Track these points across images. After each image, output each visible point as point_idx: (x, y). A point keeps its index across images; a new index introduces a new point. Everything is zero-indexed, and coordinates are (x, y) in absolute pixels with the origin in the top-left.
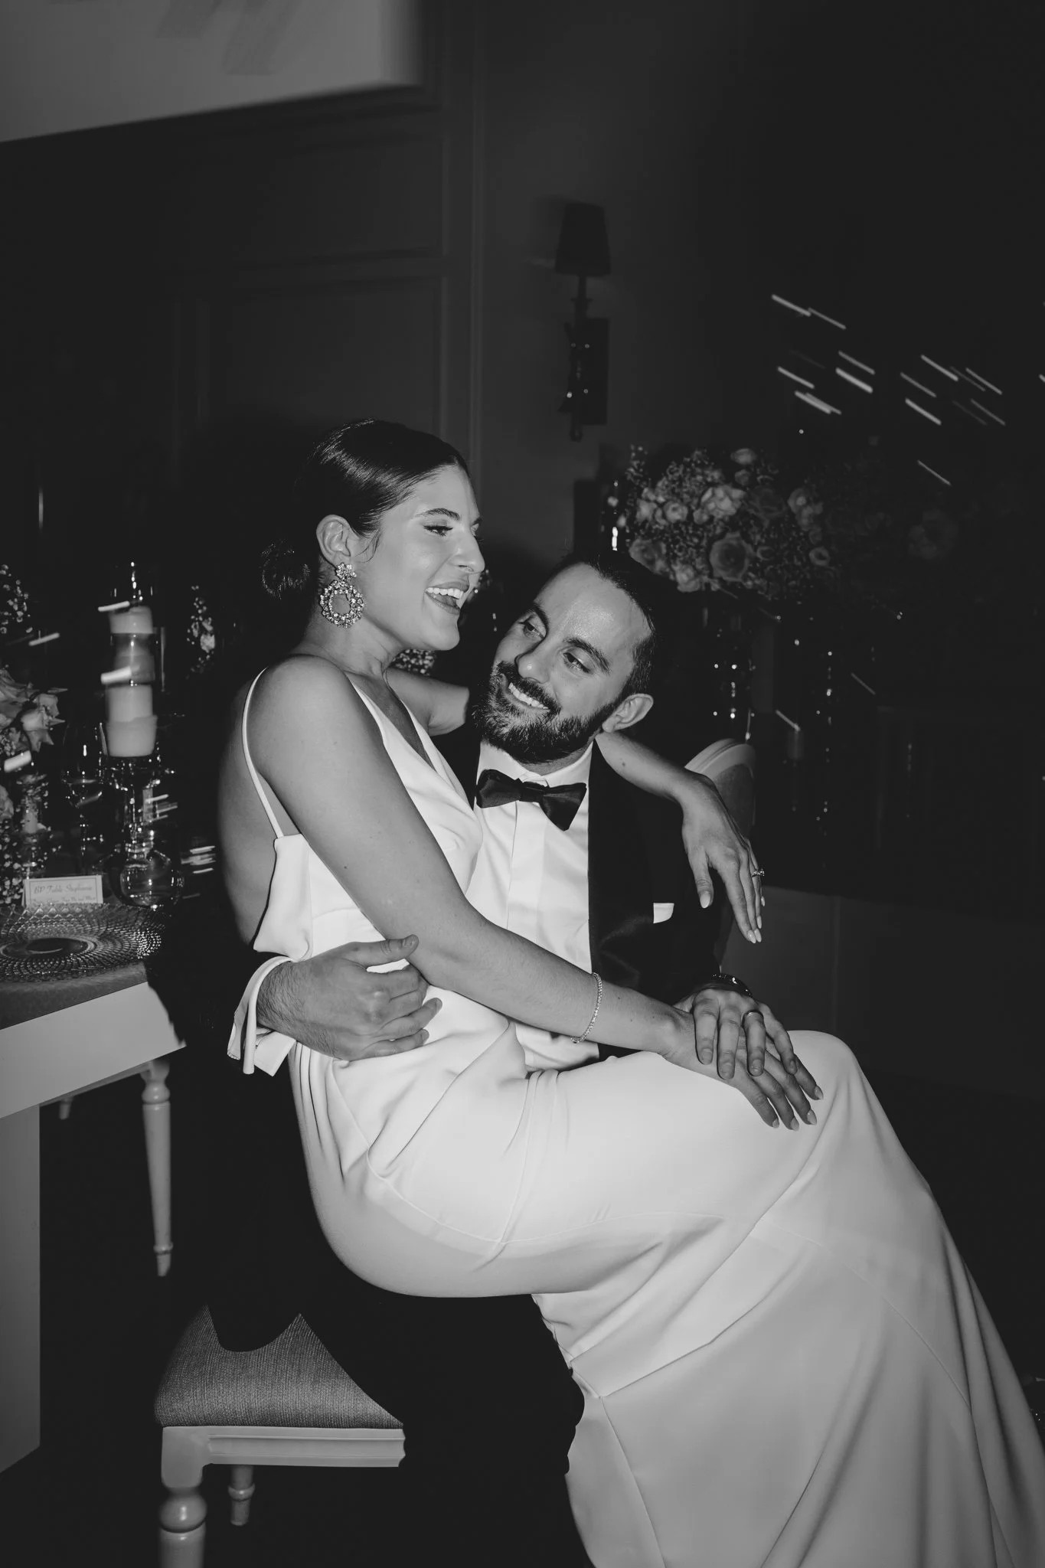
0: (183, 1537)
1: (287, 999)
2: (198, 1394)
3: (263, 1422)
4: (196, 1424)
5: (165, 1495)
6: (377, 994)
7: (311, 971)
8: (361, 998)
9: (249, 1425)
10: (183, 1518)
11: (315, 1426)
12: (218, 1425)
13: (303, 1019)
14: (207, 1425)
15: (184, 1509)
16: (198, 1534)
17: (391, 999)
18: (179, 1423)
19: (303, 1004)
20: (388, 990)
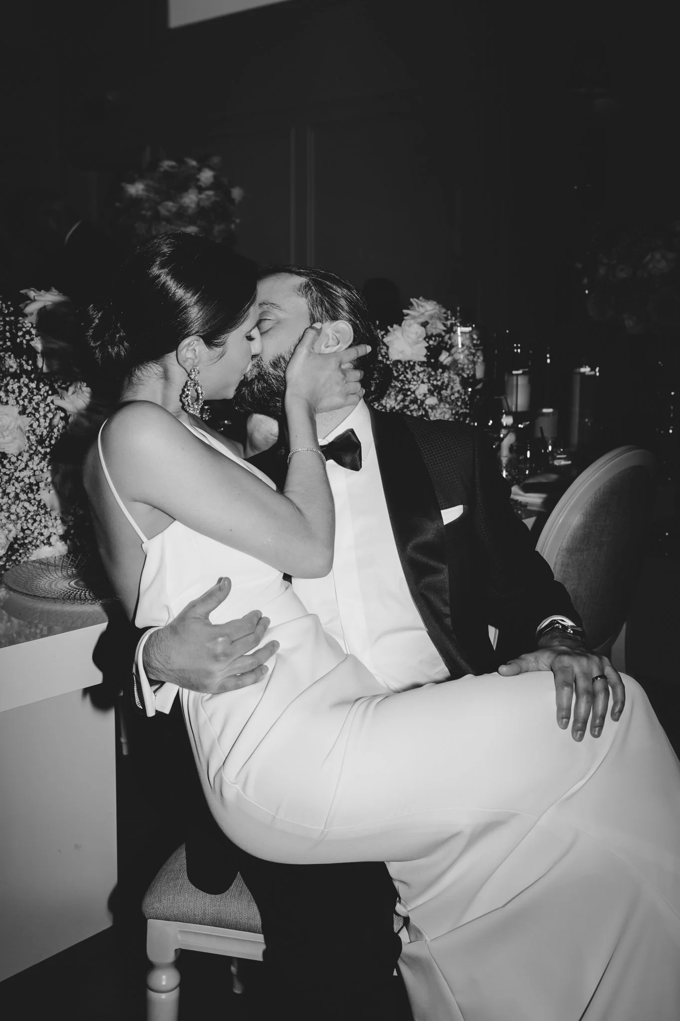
0: (163, 996)
1: (158, 656)
2: (171, 899)
3: (214, 924)
4: (169, 920)
5: (150, 967)
6: (220, 639)
7: (171, 633)
8: (209, 645)
9: (204, 925)
10: (164, 983)
11: (249, 931)
12: (183, 922)
13: (172, 669)
14: (176, 921)
15: (164, 977)
16: (175, 995)
17: (233, 642)
18: (157, 918)
19: (169, 658)
20: (228, 635)
